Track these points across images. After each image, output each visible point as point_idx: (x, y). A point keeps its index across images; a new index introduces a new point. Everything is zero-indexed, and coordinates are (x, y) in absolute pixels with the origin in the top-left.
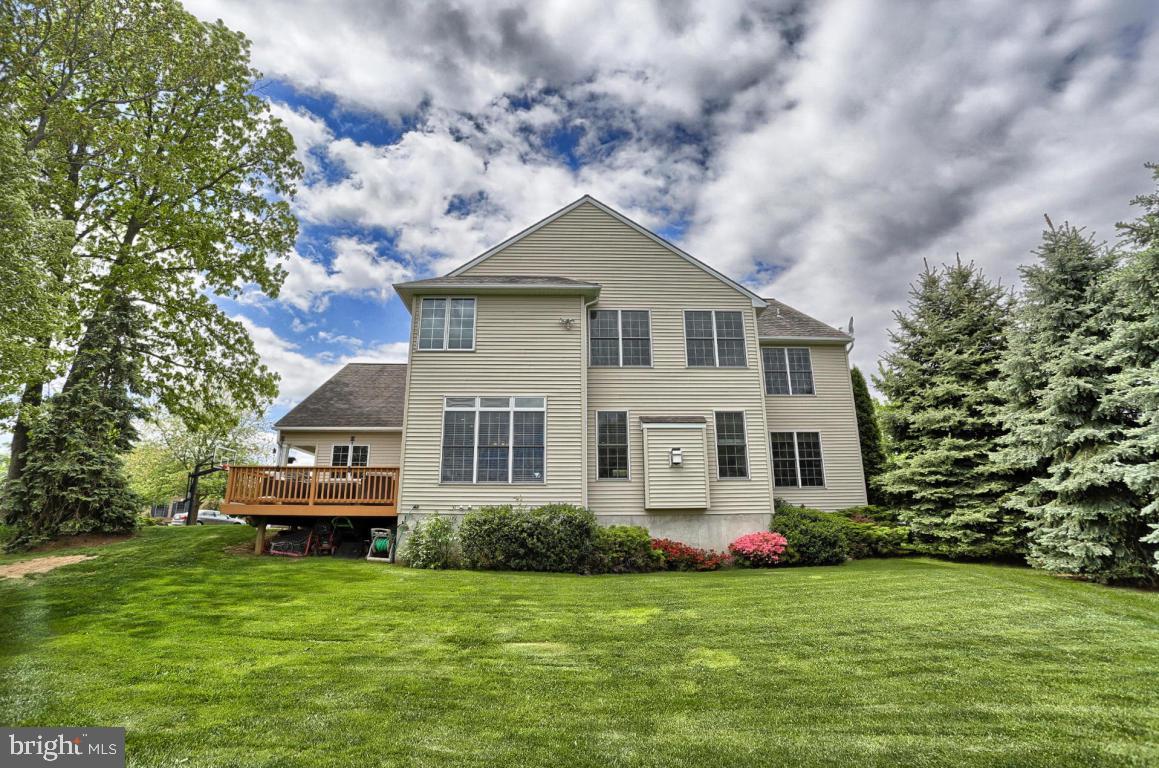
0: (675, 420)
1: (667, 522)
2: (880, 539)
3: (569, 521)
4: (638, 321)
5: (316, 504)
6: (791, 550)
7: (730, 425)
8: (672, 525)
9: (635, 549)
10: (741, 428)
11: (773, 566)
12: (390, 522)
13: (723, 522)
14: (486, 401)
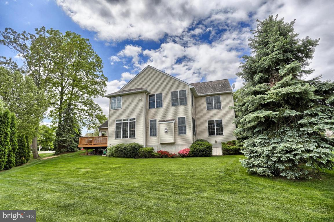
0: (167, 121)
1: (165, 146)
2: (230, 150)
3: (132, 146)
4: (160, 96)
5: (94, 144)
6: (190, 153)
7: (182, 121)
8: (167, 147)
9: (146, 153)
10: (185, 121)
11: (186, 157)
12: (105, 148)
13: (179, 146)
14: (124, 120)
